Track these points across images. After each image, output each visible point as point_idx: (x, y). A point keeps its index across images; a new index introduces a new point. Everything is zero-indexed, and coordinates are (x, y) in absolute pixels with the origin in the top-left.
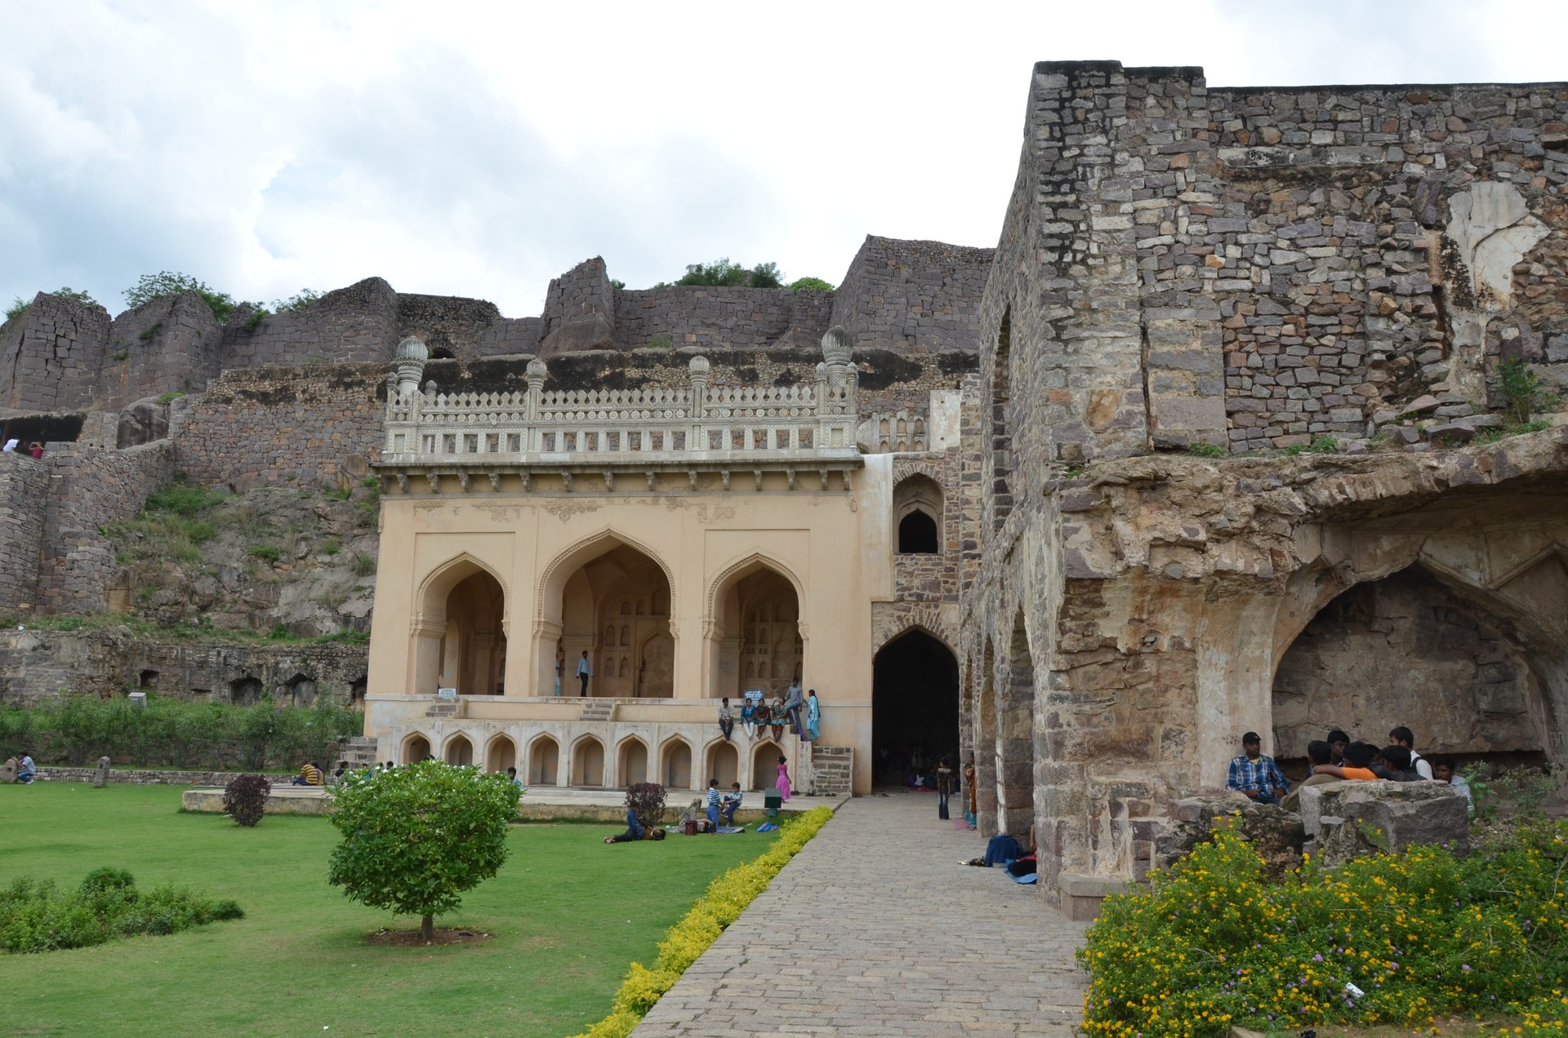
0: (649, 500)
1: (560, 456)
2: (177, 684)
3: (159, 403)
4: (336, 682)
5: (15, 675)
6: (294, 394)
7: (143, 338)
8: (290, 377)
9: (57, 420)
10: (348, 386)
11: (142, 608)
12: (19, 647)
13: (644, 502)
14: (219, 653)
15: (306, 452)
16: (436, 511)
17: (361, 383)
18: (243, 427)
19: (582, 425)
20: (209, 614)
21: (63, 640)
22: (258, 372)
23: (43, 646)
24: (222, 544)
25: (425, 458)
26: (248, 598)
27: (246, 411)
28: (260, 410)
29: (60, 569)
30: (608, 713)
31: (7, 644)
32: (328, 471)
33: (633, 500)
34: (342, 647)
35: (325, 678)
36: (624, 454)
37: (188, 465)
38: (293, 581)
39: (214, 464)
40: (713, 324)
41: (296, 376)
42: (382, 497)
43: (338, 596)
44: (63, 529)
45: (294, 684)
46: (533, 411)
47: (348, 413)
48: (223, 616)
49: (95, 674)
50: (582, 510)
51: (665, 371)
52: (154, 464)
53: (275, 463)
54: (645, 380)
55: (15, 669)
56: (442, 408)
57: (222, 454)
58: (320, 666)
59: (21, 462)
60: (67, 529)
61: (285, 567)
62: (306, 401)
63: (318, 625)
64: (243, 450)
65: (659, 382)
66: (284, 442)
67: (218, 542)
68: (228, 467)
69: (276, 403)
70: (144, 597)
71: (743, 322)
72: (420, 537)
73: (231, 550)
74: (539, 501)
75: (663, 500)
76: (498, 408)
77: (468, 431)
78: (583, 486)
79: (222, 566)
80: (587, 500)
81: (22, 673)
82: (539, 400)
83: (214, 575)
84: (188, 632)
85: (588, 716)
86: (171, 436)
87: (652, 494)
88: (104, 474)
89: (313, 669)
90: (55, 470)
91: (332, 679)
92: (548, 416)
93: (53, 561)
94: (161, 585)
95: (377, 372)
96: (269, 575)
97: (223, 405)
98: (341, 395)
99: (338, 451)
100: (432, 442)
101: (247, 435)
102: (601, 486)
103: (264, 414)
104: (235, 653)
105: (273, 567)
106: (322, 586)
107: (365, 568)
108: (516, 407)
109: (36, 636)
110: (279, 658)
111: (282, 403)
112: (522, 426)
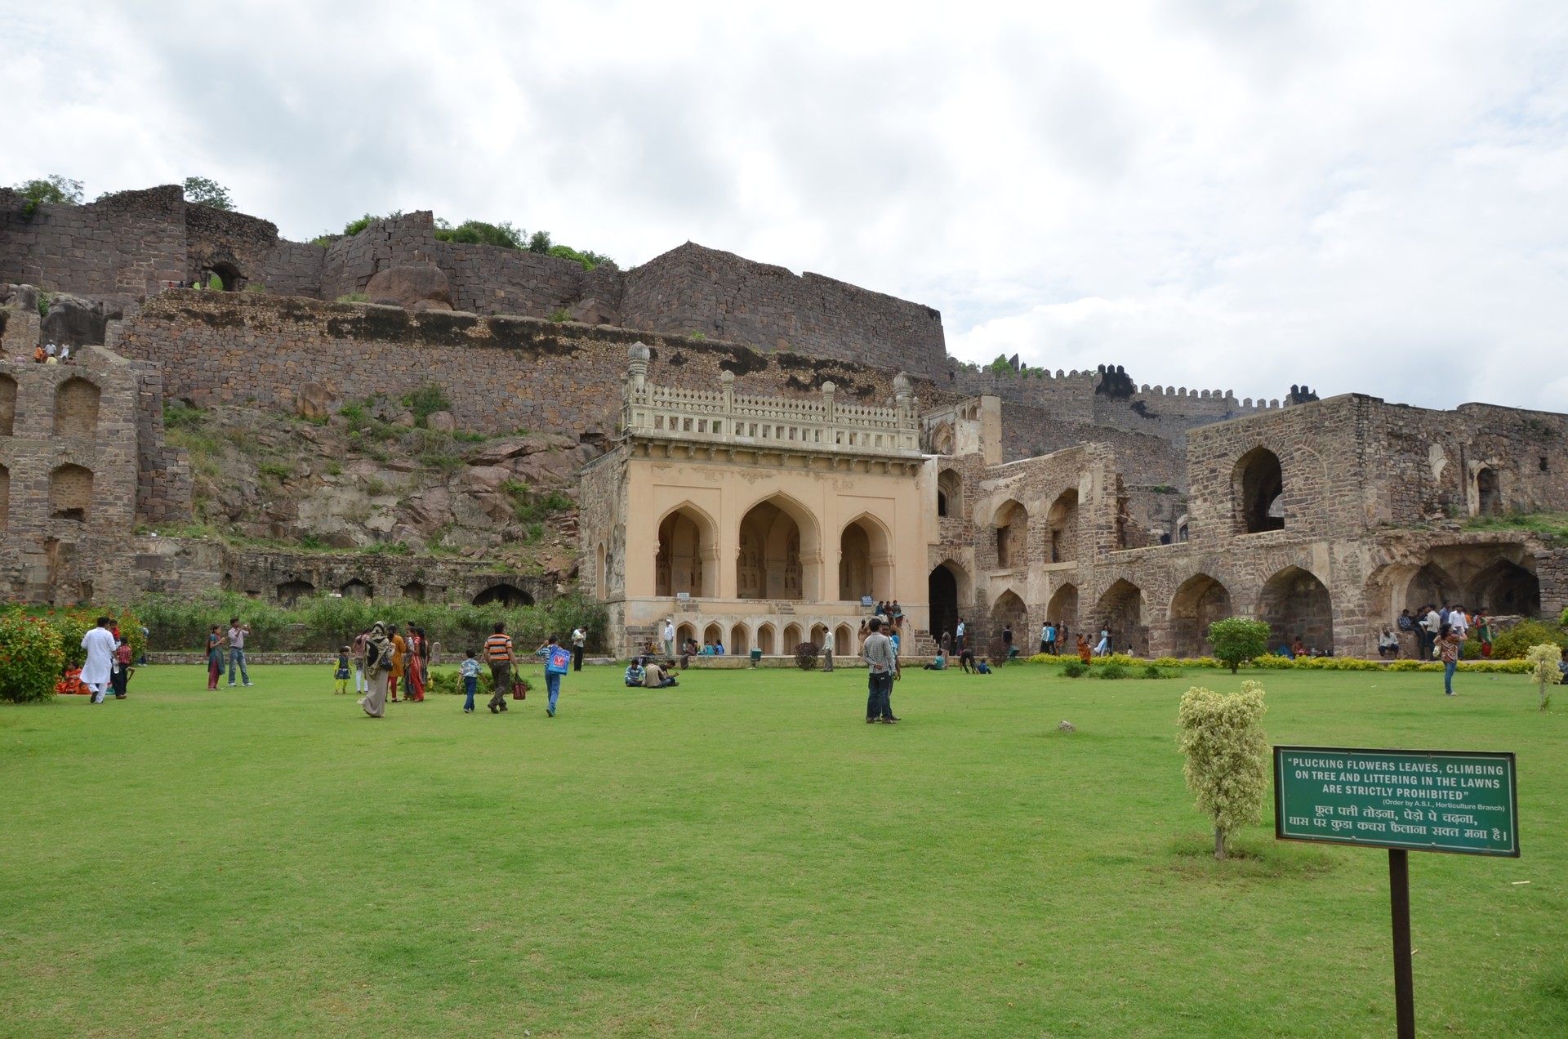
0: (803, 473)
1: (745, 439)
2: (238, 586)
4: (388, 585)
6: (242, 319)
8: (236, 302)
10: (298, 319)
12: (161, 552)
13: (800, 474)
14: (266, 559)
15: (260, 376)
16: (666, 470)
17: (311, 317)
18: (190, 345)
19: (760, 420)
20: (239, 524)
21: (197, 546)
23: (184, 551)
24: (228, 459)
25: (661, 433)
26: (270, 511)
28: (207, 331)
29: (160, 481)
31: (146, 549)
32: (285, 395)
33: (794, 473)
34: (390, 557)
35: (379, 583)
36: (785, 442)
38: (306, 497)
40: (518, 284)
41: (242, 302)
43: (361, 512)
44: (159, 444)
45: (348, 587)
46: (729, 406)
47: (300, 344)
48: (251, 526)
50: (762, 477)
53: (227, 383)
56: (666, 397)
57: (168, 369)
58: (374, 572)
60: (162, 444)
61: (293, 483)
62: (255, 328)
63: (354, 538)
64: (192, 367)
66: (236, 364)
67: (226, 457)
69: (224, 325)
72: (656, 488)
73: (240, 466)
74: (736, 469)
75: (811, 474)
76: (706, 402)
78: (763, 461)
79: (241, 481)
80: (765, 470)
81: (175, 576)
82: (732, 399)
83: (238, 489)
84: (232, 540)
87: (806, 470)
89: (368, 575)
91: (385, 583)
92: (739, 411)
93: (154, 473)
95: (326, 310)
96: (280, 490)
97: (165, 321)
98: (291, 326)
99: (293, 378)
100: (659, 423)
101: (194, 352)
102: (774, 461)
103: (211, 335)
104: (281, 559)
105: (283, 484)
106: (339, 502)
107: (375, 491)
108: (718, 402)
109: (176, 542)
110: (332, 565)
111: (229, 326)
112: (723, 416)
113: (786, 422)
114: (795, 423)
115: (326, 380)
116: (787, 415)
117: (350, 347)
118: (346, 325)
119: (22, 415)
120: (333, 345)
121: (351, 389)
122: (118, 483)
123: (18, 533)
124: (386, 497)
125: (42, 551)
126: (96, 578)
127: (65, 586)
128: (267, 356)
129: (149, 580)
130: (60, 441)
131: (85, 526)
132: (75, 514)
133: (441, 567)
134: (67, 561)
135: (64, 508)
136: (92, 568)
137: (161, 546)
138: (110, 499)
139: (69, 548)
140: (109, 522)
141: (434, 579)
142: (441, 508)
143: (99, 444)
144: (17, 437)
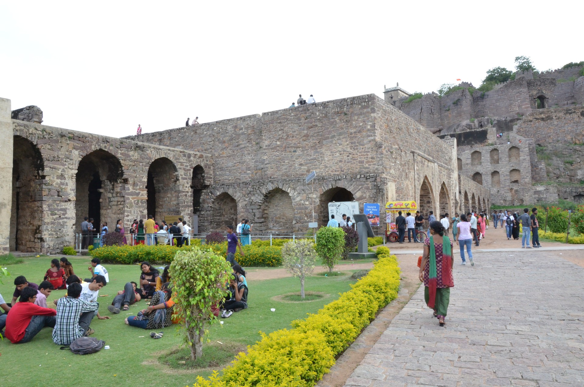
5: (543, 196)
6: (552, 117)
7: (454, 104)
10: (570, 113)
15: (560, 133)
17: (574, 112)
18: (538, 128)
20: (560, 179)
26: (568, 174)
28: (542, 123)
29: (537, 170)
31: (537, 189)
32: (569, 138)
38: (580, 169)
41: (552, 112)
44: (536, 160)
47: (572, 121)
48: (563, 179)
53: (550, 137)
61: (575, 165)
62: (557, 119)
64: (539, 134)
66: (552, 131)
69: (547, 120)
73: (558, 162)
79: (558, 166)
81: (545, 196)
83: (558, 169)
90: (530, 145)
93: (535, 168)
95: (579, 109)
96: (571, 168)
97: (530, 122)
98: (568, 116)
99: (571, 132)
101: (539, 130)
103: (544, 124)
104: (574, 188)
105: (572, 166)
109: (544, 187)
111: (549, 120)
115: (582, 131)
119: (501, 158)
120: (583, 119)
122: (527, 172)
123: (503, 188)
125: (510, 192)
126: (524, 198)
127: (517, 200)
128: (562, 127)
129: (538, 198)
130: (511, 164)
131: (519, 184)
132: (516, 182)
134: (516, 194)
135: (513, 180)
136: (523, 195)
137: (540, 188)
138: (525, 177)
140: (526, 183)
143: (521, 163)
144: (500, 164)
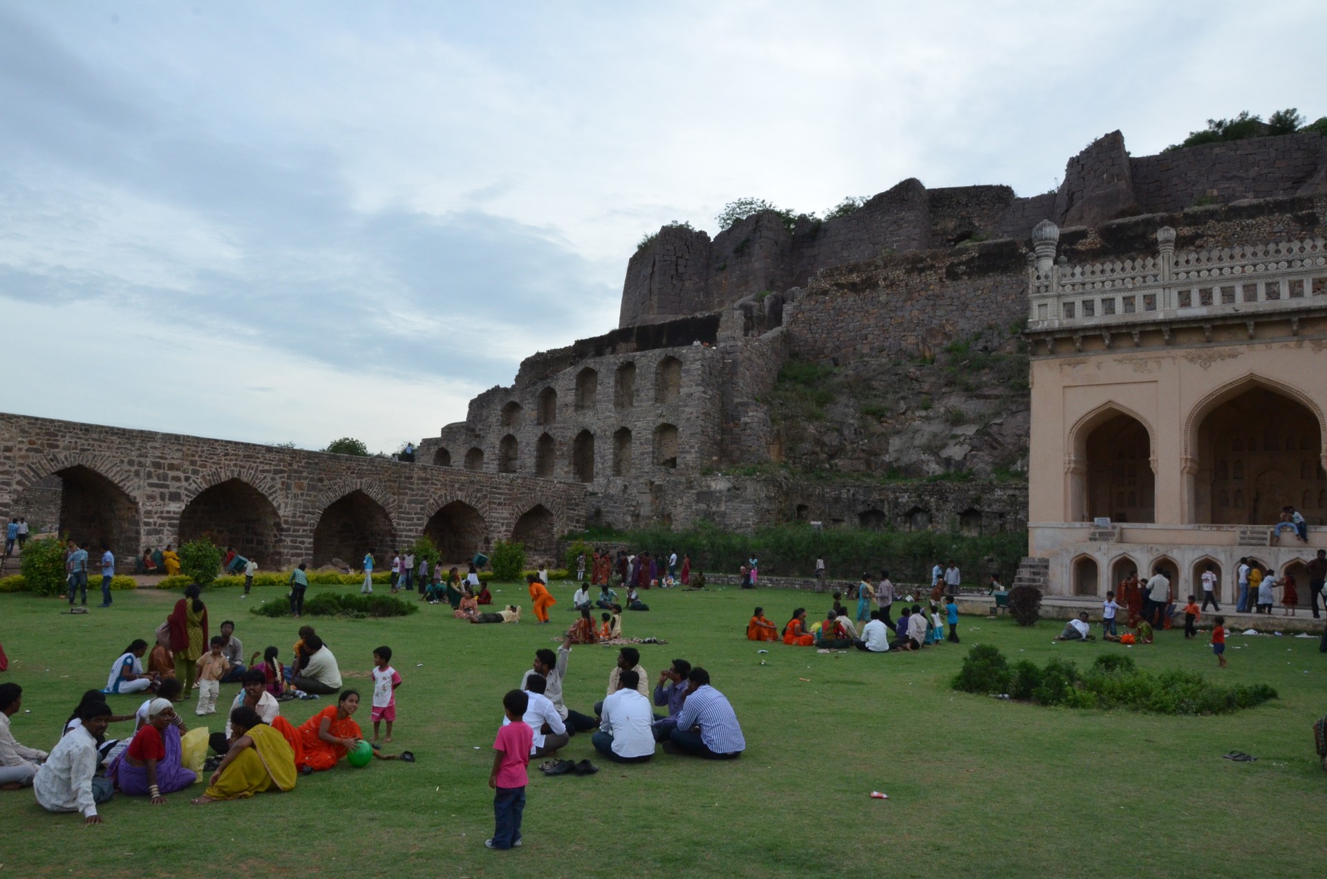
0: (1292, 344)
1: (1197, 310)
2: (820, 515)
3: (755, 300)
4: (946, 512)
5: (718, 509)
6: (877, 282)
7: (736, 251)
8: (873, 268)
9: (701, 320)
10: (921, 271)
11: (791, 457)
12: (718, 488)
13: (1286, 346)
14: (849, 490)
15: (891, 328)
16: (1078, 368)
17: (932, 267)
18: (839, 312)
19: (1217, 281)
20: (836, 461)
21: (748, 483)
22: (847, 267)
23: (735, 487)
24: (839, 405)
25: (1067, 323)
26: (864, 447)
27: (839, 300)
28: (851, 298)
29: (736, 430)
30: (1265, 539)
31: (709, 487)
32: (910, 341)
33: (1275, 346)
34: (949, 484)
35: (937, 510)
36: (1263, 303)
37: (800, 346)
38: (898, 433)
39: (819, 344)
40: (1234, 177)
41: (877, 267)
42: (1031, 358)
43: (938, 443)
44: (736, 400)
45: (910, 515)
46: (1167, 273)
47: (923, 293)
48: (847, 462)
49: (770, 508)
50: (1222, 357)
51: (1219, 226)
52: (780, 347)
53: (866, 339)
54: (1197, 236)
55: (718, 505)
56: (1078, 278)
57: (824, 335)
58: (932, 500)
59: (706, 352)
60: (739, 400)
61: (889, 421)
62: (887, 287)
63: (925, 467)
64: (840, 330)
65: (1213, 236)
66: (872, 321)
67: (836, 404)
68: (830, 345)
69: (863, 290)
70: (791, 449)
71: (1266, 171)
72: (1068, 390)
73: (846, 410)
74: (1178, 352)
75: (1307, 344)
76: (1133, 274)
77: (1105, 296)
78: (1224, 337)
79: (842, 423)
80: (1227, 349)
81: (723, 508)
82: (1172, 262)
83: (838, 430)
84: (824, 475)
85: (1244, 541)
86: (784, 324)
87: (1295, 338)
88: (754, 357)
89: (927, 503)
90: (726, 356)
91: (943, 511)
92: (1183, 276)
93: (732, 425)
94: (802, 440)
95: (944, 256)
96: (877, 428)
97: (822, 296)
98: (916, 279)
99: (917, 325)
100: (1069, 309)
101: (842, 318)
102: (1241, 335)
103: (855, 301)
104: (861, 491)
105: (881, 422)
106: (923, 435)
107: (957, 419)
108: (1150, 271)
109: (732, 480)
110: (898, 494)
111: (868, 290)
112: (1157, 287)
113: (1259, 277)
114: (1274, 275)
115: (944, 322)
116: (1261, 268)
117: (965, 286)
118: (961, 267)
119: (638, 390)
120: (951, 287)
121: (967, 326)
122: (692, 435)
123: (636, 478)
124: (966, 426)
125: (648, 491)
126: (673, 511)
127: (655, 518)
128: (896, 309)
129: (705, 512)
130: (659, 407)
131: (674, 470)
132: (672, 462)
133: (999, 493)
134: (657, 498)
136: (672, 503)
137: (719, 484)
138: (688, 448)
139: (660, 487)
140: (687, 466)
141: (989, 506)
142: (1018, 432)
143: (680, 406)
144: (635, 407)
